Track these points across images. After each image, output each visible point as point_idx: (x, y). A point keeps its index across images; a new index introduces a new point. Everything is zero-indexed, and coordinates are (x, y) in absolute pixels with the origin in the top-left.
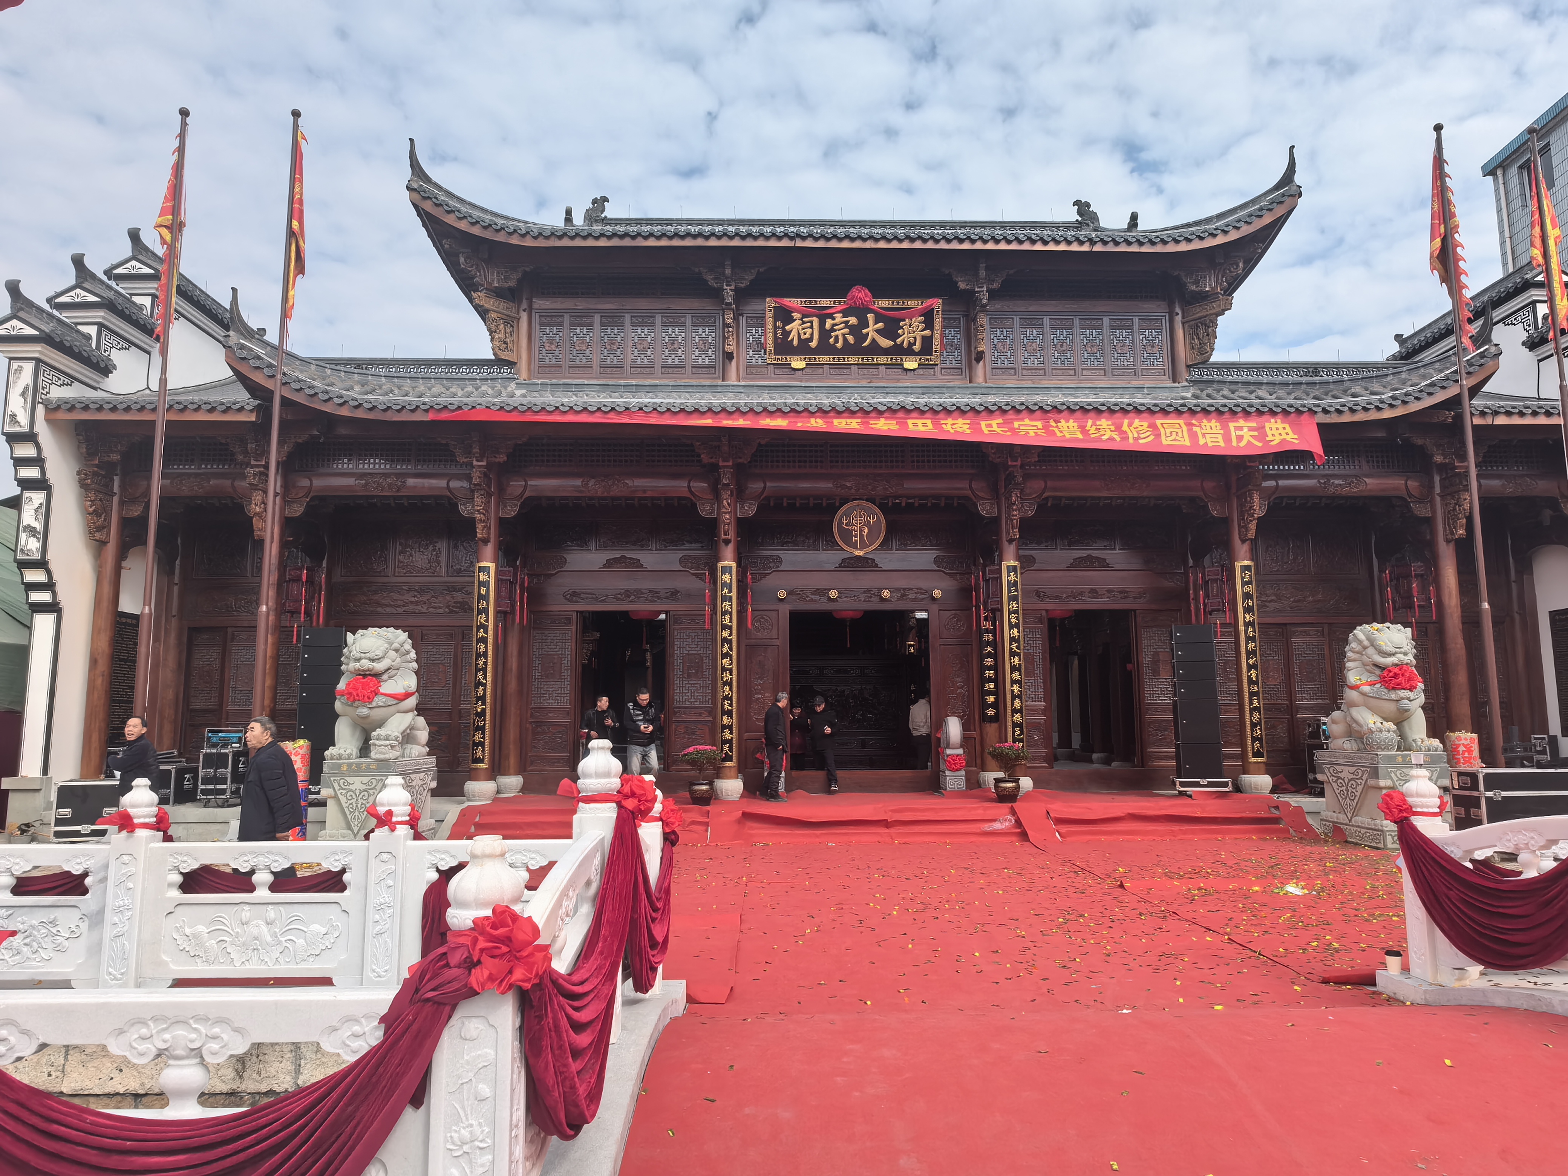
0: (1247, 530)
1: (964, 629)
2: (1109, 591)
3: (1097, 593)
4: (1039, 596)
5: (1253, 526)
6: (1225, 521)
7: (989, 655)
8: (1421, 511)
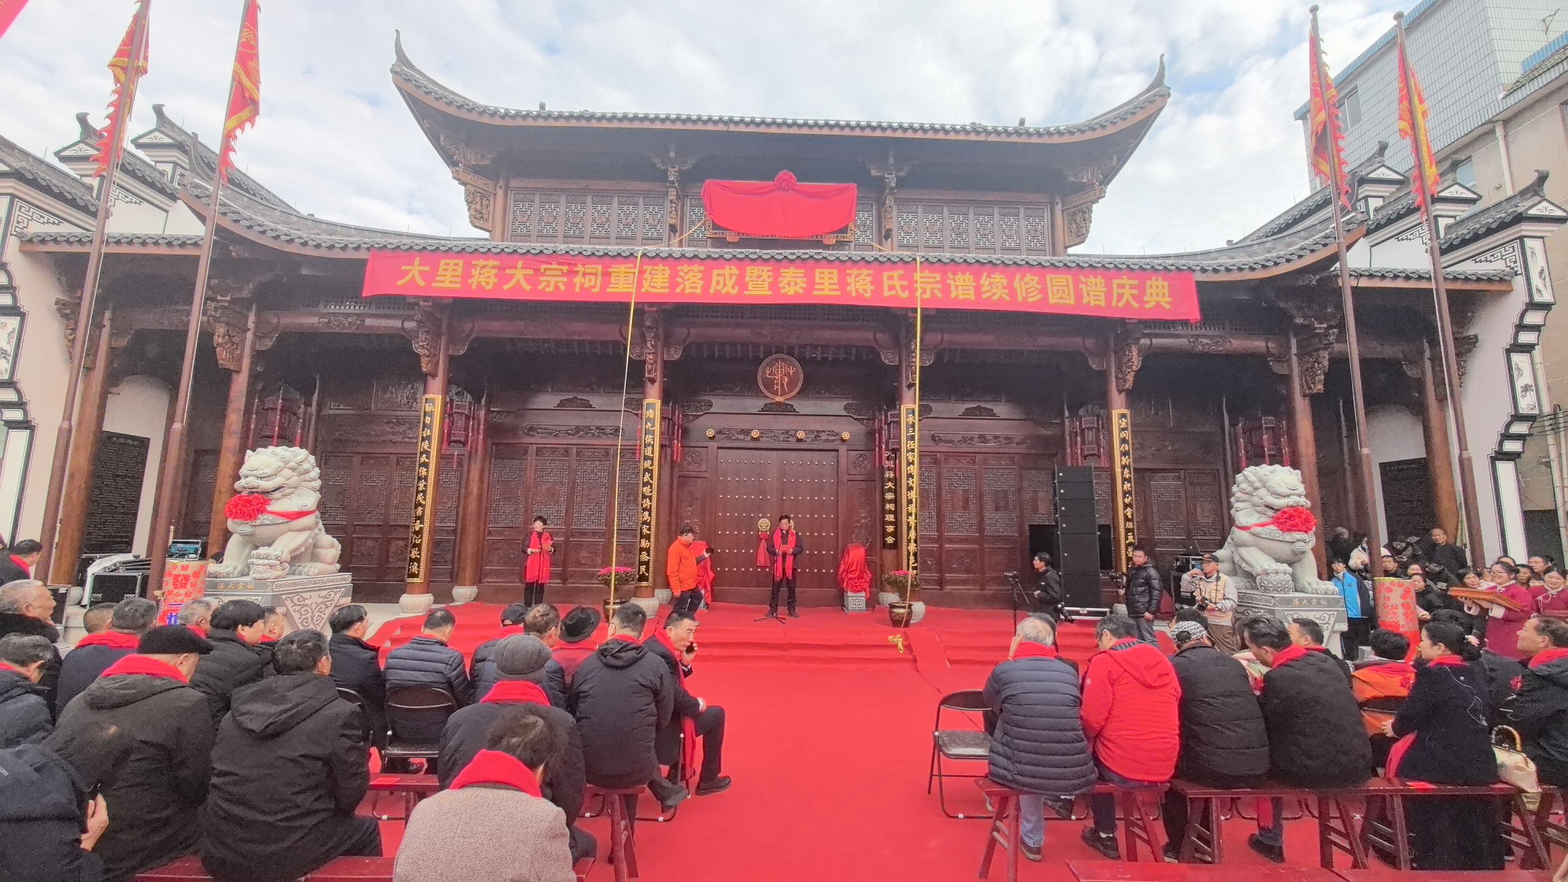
0: (1125, 381)
1: (869, 467)
2: (996, 437)
3: (985, 438)
4: (935, 440)
5: (1130, 377)
6: (1103, 375)
7: (890, 490)
8: (1279, 369)
